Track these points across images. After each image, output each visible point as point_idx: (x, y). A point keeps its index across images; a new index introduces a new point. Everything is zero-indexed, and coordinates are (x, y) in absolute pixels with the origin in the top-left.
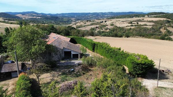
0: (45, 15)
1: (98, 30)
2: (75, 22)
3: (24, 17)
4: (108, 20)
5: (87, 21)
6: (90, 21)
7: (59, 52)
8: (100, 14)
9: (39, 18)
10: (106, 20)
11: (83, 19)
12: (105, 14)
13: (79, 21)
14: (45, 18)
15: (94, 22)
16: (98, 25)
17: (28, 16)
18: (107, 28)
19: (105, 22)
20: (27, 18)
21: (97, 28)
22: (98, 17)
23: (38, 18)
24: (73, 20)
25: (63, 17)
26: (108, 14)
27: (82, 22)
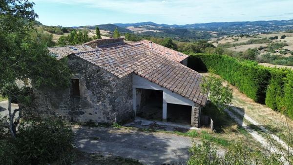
0: (168, 26)
1: (265, 53)
2: (216, 39)
3: (136, 31)
4: (289, 34)
5: (242, 36)
6: (248, 36)
7: (106, 89)
8: (271, 23)
9: (158, 31)
10: (286, 34)
11: (234, 34)
12: (283, 23)
13: (225, 37)
14: (166, 32)
15: (257, 39)
16: (265, 43)
17: (142, 29)
18: (286, 50)
19: (283, 37)
20: (140, 32)
21: (261, 48)
22: (265, 29)
23: (156, 31)
24: (214, 35)
25: (196, 29)
26: (290, 24)
27: (229, 38)
